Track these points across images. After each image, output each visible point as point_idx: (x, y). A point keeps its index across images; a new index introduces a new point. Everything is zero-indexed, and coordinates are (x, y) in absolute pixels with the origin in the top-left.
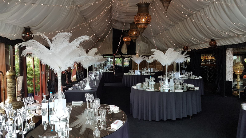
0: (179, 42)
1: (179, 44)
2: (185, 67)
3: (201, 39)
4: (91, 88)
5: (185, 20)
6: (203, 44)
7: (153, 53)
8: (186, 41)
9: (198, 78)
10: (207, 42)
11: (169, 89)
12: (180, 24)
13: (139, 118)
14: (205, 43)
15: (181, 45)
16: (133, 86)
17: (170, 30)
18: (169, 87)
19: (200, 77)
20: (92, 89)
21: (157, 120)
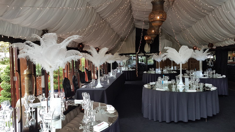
0: (202, 38)
1: (203, 40)
2: (212, 65)
3: (225, 36)
4: (102, 86)
5: (207, 16)
6: (228, 41)
7: (167, 51)
8: (210, 38)
9: (222, 77)
10: (232, 38)
11: (183, 88)
12: (202, 20)
13: (150, 119)
14: (229, 39)
15: (206, 42)
16: (145, 85)
17: (193, 26)
18: (184, 87)
19: (224, 76)
20: (103, 88)
21: (168, 121)
